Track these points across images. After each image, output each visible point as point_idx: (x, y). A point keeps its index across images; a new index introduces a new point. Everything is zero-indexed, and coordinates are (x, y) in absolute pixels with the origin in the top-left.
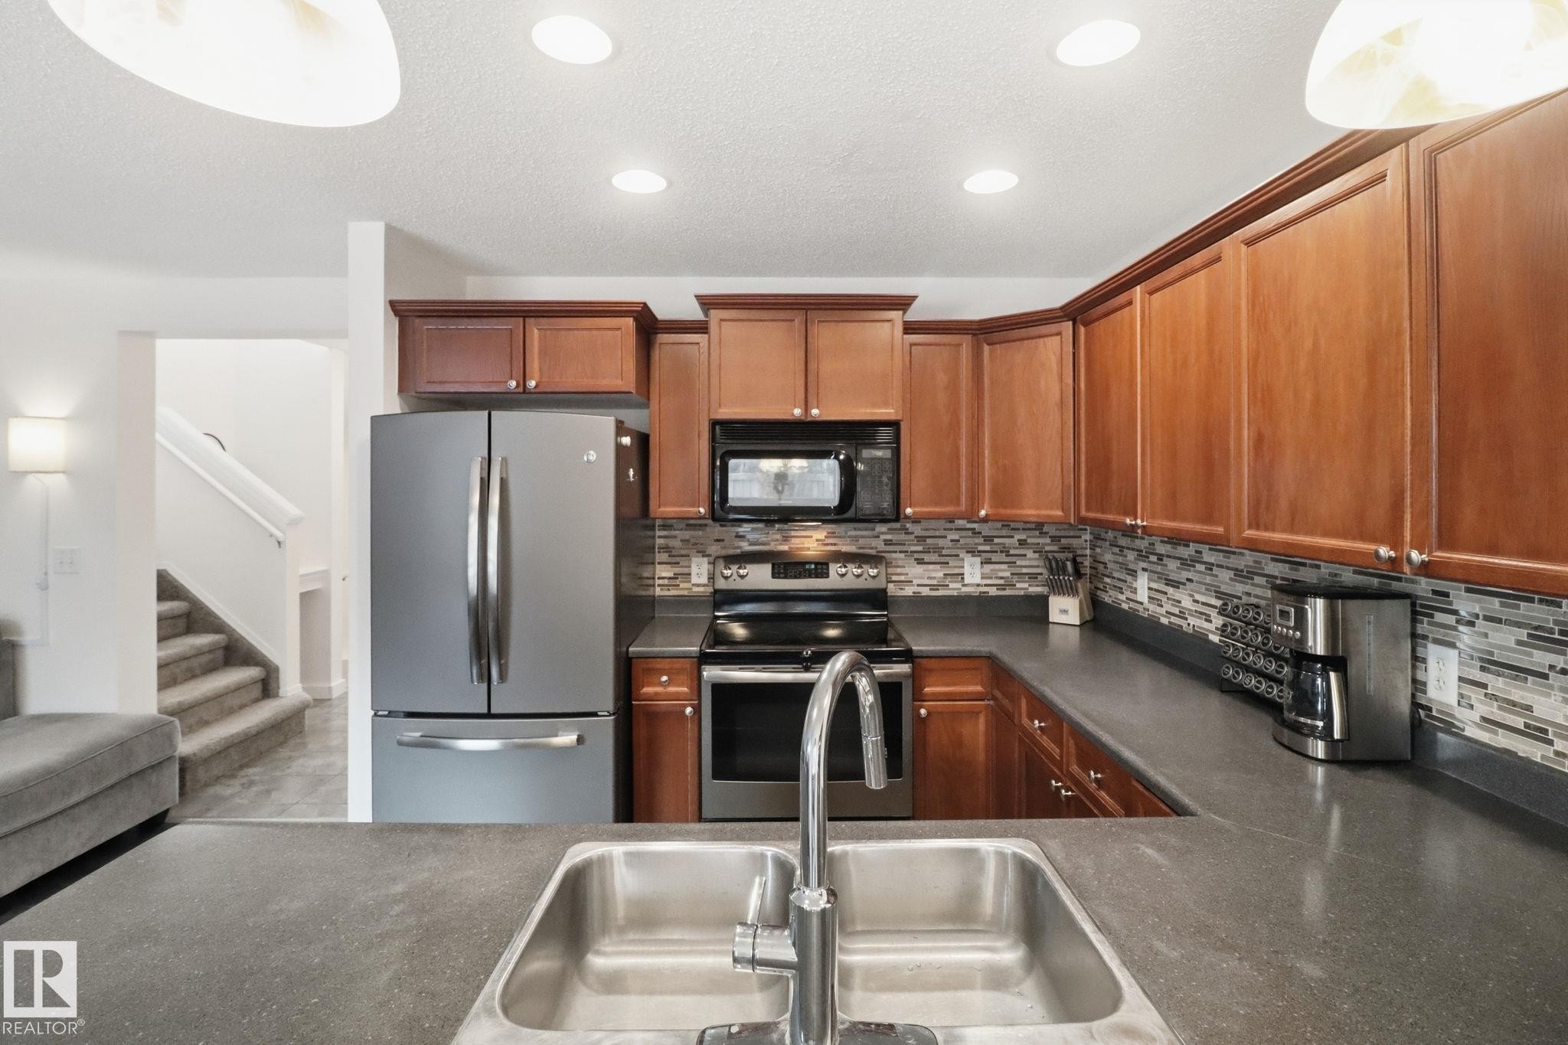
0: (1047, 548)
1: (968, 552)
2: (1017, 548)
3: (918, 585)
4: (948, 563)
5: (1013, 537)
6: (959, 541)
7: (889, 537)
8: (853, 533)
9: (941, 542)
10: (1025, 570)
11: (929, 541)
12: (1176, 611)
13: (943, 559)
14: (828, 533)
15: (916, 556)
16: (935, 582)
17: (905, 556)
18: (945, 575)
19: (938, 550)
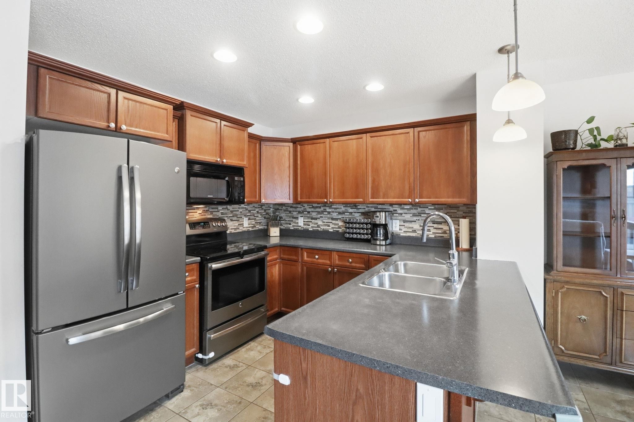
0: (263, 214)
1: (244, 216)
2: (256, 214)
3: (231, 229)
4: (239, 220)
5: (255, 210)
6: (242, 212)
7: (222, 211)
8: (211, 210)
9: (237, 213)
10: (258, 221)
11: (234, 212)
12: (316, 226)
13: (238, 219)
14: (203, 210)
15: (231, 218)
16: (235, 227)
17: (227, 218)
18: (238, 224)
19: (236, 215)
